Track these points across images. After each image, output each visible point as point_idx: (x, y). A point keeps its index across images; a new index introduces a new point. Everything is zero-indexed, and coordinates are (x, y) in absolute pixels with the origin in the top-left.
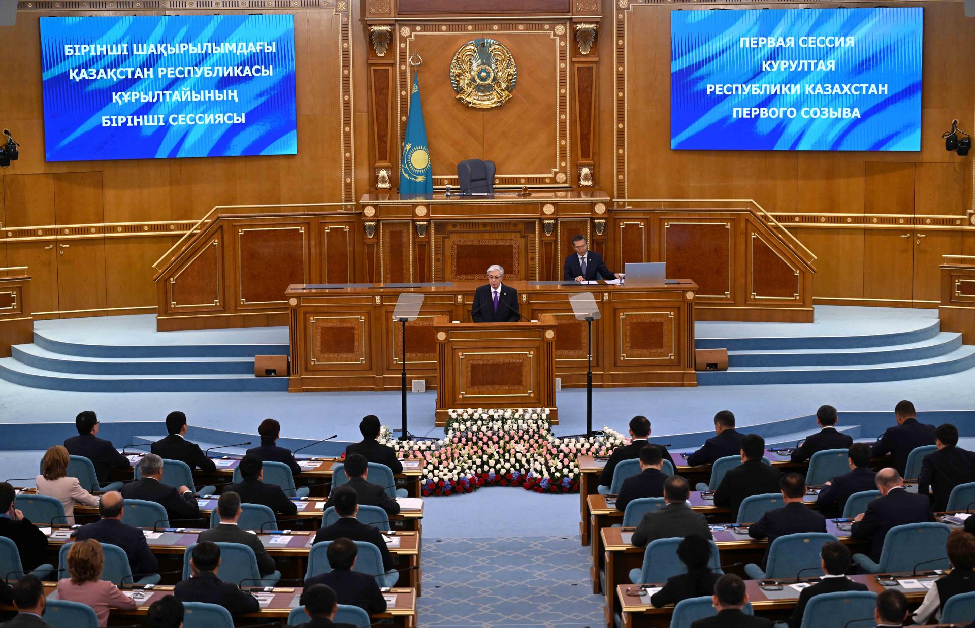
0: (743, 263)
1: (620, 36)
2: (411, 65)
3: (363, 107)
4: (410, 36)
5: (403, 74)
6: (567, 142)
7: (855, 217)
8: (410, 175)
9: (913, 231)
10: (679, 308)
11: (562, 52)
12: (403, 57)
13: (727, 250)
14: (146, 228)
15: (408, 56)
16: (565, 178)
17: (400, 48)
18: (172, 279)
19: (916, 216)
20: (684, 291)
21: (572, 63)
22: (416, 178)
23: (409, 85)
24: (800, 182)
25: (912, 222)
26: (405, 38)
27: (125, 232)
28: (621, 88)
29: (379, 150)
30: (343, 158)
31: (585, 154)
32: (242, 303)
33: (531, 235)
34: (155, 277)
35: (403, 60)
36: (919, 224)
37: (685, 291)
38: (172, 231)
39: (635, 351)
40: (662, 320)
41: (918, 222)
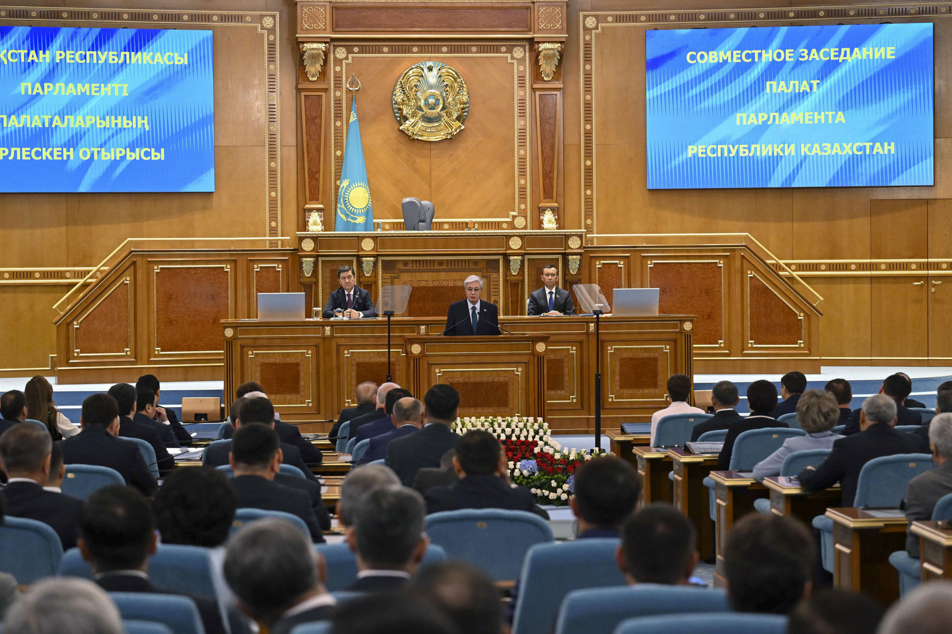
0: (739, 306)
1: (588, 60)
2: (348, 90)
3: (291, 139)
4: (347, 58)
5: (338, 101)
6: (527, 182)
7: (860, 264)
8: (347, 216)
9: (927, 278)
10: (675, 341)
11: (522, 78)
12: (338, 82)
13: (720, 291)
14: (37, 275)
15: (344, 81)
16: (524, 224)
17: (335, 72)
18: (75, 323)
19: (930, 260)
20: (680, 321)
21: (534, 90)
22: (355, 219)
23: (344, 115)
24: (796, 224)
25: (925, 267)
26: (341, 60)
27: (13, 278)
28: (588, 120)
29: (310, 189)
30: (267, 198)
31: (548, 195)
32: (156, 353)
33: (494, 275)
34: (55, 320)
35: (337, 85)
36: (934, 269)
37: (682, 321)
38: (68, 278)
39: (625, 391)
40: (656, 355)
41: (932, 267)
